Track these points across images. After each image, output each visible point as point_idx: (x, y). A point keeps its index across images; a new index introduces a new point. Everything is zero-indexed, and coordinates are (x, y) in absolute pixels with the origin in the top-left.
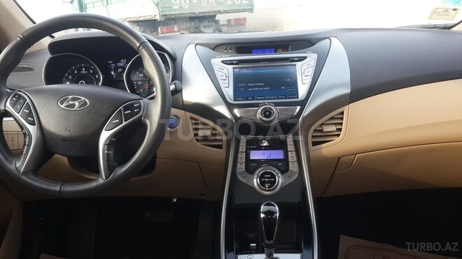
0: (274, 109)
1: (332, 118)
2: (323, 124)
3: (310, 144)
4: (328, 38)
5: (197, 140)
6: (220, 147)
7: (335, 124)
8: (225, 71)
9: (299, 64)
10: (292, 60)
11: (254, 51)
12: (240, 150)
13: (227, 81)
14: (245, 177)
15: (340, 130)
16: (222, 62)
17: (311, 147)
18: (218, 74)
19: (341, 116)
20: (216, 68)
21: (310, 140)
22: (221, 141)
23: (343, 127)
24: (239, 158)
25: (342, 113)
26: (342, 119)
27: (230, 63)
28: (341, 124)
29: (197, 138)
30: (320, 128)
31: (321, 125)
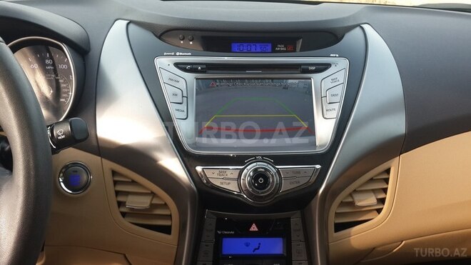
0: (273, 171)
1: (372, 180)
2: (355, 191)
3: (331, 228)
4: (359, 25)
5: (124, 214)
6: (167, 230)
7: (374, 191)
8: (182, 85)
9: (316, 79)
10: (305, 69)
11: (235, 46)
12: (205, 238)
13: (183, 107)
15: (382, 201)
16: (177, 65)
17: (333, 235)
18: (168, 91)
19: (385, 176)
20: (163, 77)
21: (332, 220)
22: (169, 217)
23: (388, 196)
24: (202, 254)
25: (388, 171)
26: (387, 181)
27: (191, 68)
28: (385, 190)
29: (123, 210)
30: (350, 200)
31: (351, 195)
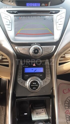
0: (40, 48)
2: (66, 53)
8: (9, 18)
9: (55, 15)
10: (51, 12)
11: (28, 4)
12: (20, 68)
13: (10, 26)
14: (22, 83)
16: (7, 11)
20: (3, 16)
22: (8, 62)
24: (19, 73)
27: (12, 12)
30: (64, 56)
31: (64, 54)
